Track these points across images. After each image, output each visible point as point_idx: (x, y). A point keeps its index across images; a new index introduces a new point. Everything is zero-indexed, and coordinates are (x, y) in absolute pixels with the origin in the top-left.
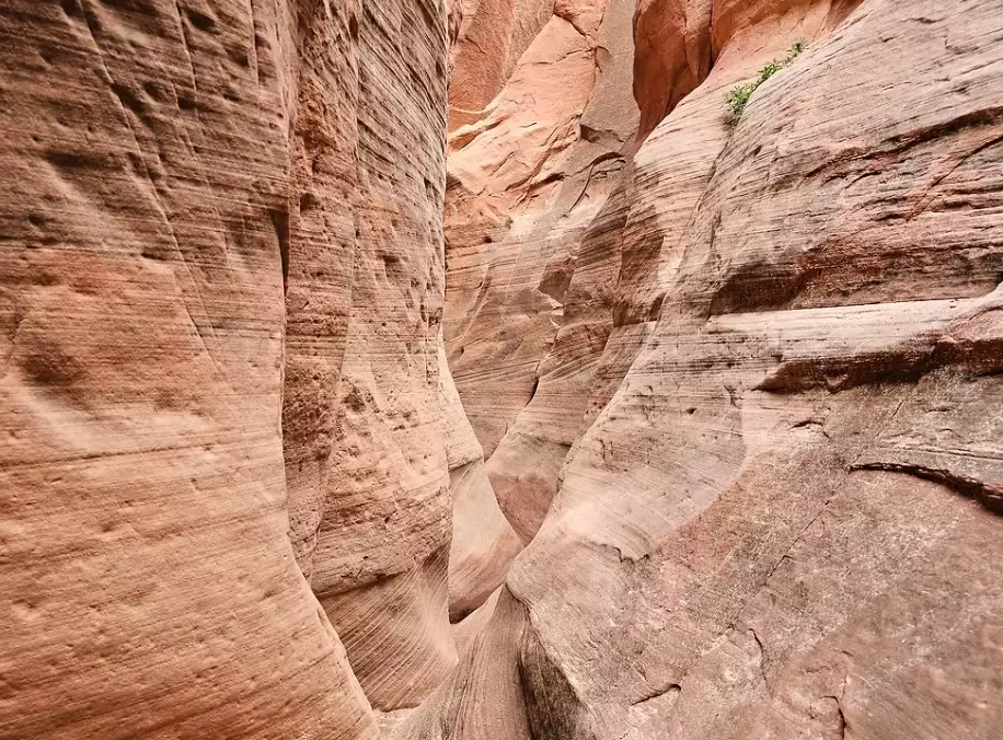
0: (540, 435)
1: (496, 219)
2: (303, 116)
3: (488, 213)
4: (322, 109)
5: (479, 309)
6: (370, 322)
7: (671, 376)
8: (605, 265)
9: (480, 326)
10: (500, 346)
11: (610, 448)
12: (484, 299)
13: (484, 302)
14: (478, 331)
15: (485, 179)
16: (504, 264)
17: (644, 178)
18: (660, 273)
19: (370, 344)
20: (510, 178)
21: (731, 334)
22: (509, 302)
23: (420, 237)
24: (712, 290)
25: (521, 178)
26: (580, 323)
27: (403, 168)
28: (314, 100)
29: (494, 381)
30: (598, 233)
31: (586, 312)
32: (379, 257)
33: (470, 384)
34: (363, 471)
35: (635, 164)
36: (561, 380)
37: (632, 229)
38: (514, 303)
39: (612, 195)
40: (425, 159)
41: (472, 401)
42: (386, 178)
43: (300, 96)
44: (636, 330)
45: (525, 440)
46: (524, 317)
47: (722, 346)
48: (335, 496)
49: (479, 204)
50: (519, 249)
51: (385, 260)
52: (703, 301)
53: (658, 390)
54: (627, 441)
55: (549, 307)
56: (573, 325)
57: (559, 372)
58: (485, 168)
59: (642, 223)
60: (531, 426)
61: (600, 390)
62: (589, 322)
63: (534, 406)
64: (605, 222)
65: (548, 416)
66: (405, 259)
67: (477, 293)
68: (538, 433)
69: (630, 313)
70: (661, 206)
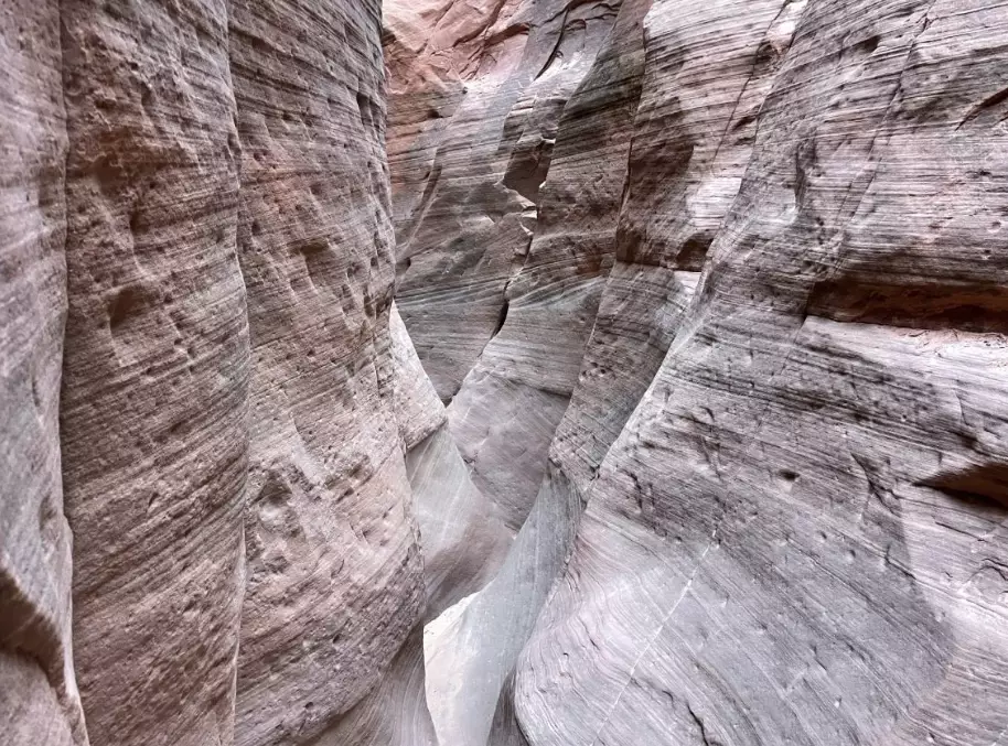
0: (514, 376)
1: (443, 85)
2: (85, 129)
3: (433, 78)
4: (138, 95)
5: (428, 209)
6: (288, 357)
7: (744, 403)
8: (593, 157)
9: (430, 231)
10: (457, 257)
11: (649, 494)
12: (433, 195)
13: (434, 199)
14: (426, 237)
15: (425, 28)
16: (457, 148)
17: (662, 55)
18: (690, 200)
19: (290, 392)
20: (457, 28)
21: (857, 364)
22: (466, 200)
23: (356, 194)
24: (809, 276)
25: (473, 29)
26: (560, 234)
27: (322, 92)
28: (111, 83)
29: (451, 304)
30: (581, 113)
31: (568, 221)
32: (294, 252)
33: (422, 306)
34: (295, 589)
35: (646, 30)
36: (538, 306)
37: (646, 130)
38: (472, 202)
39: (601, 61)
40: (355, 63)
41: (425, 327)
42: (296, 117)
43: (67, 85)
44: (655, 275)
45: (495, 381)
46: (485, 219)
47: (841, 379)
48: (255, 641)
49: (420, 65)
50: (475, 128)
51: (305, 253)
52: (795, 289)
53: (723, 419)
54: (676, 490)
55: (518, 208)
56: (551, 236)
57: (536, 295)
58: (425, 15)
59: (660, 122)
60: (503, 363)
61: (602, 348)
62: (574, 234)
63: (504, 338)
64: (591, 98)
65: (524, 352)
66: (337, 240)
67: (424, 185)
68: (511, 374)
69: (644, 249)
70: (691, 100)
